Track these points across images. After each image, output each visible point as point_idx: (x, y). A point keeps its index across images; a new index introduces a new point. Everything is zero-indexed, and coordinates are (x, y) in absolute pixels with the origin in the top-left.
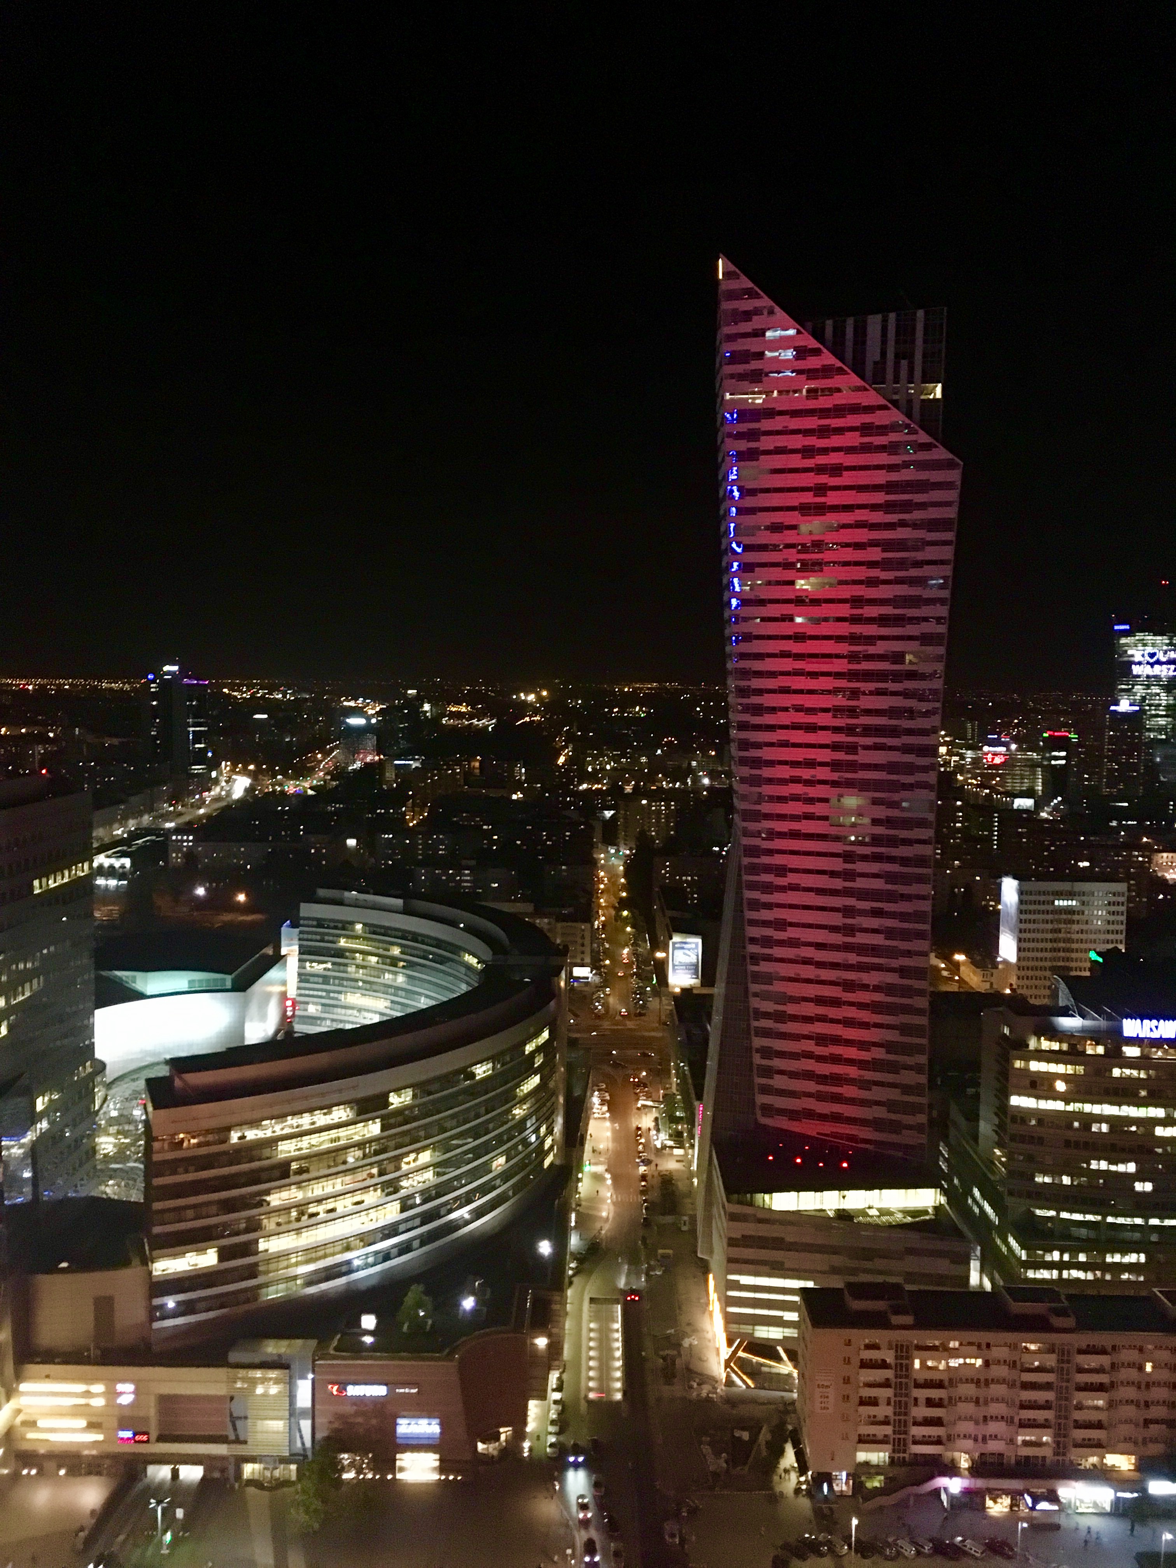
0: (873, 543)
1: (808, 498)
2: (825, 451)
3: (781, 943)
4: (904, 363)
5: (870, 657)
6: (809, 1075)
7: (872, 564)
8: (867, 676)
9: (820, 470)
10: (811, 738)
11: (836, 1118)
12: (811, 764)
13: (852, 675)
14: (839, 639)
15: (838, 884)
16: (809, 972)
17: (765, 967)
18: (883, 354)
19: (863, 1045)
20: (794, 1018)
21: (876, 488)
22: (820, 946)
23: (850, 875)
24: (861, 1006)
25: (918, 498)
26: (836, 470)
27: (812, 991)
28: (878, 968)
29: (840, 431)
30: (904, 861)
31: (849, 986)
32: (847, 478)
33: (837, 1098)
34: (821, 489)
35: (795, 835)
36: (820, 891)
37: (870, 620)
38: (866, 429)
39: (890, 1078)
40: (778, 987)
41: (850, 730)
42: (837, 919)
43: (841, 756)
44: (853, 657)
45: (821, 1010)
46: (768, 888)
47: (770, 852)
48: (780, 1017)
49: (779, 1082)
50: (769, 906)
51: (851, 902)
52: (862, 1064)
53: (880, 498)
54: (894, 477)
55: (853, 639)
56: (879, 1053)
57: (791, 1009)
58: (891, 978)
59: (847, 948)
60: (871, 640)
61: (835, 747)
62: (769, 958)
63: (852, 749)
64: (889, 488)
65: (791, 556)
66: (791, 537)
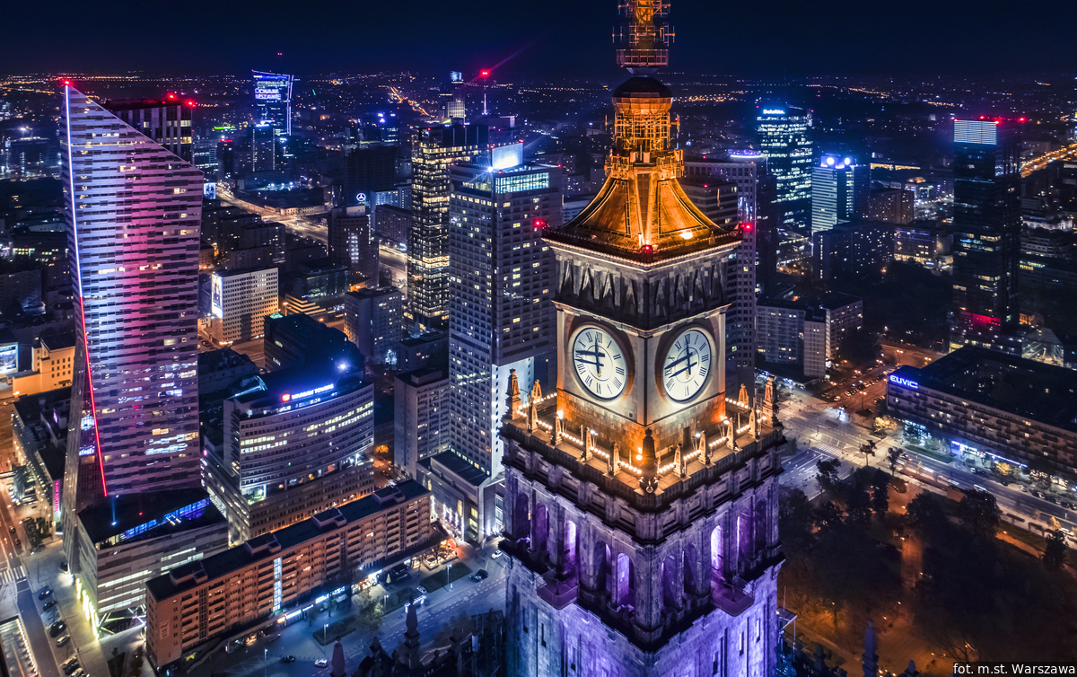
1: (122, 189)
10: (128, 299)
20: (125, 437)
21: (159, 184)
32: (144, 180)
34: (129, 185)
37: (159, 242)
38: (153, 159)
44: (150, 259)
47: (105, 358)
48: (116, 439)
49: (119, 471)
53: (160, 188)
57: (123, 433)
61: (141, 302)
63: (151, 301)
64: (167, 183)
65: (113, 215)
66: (113, 207)
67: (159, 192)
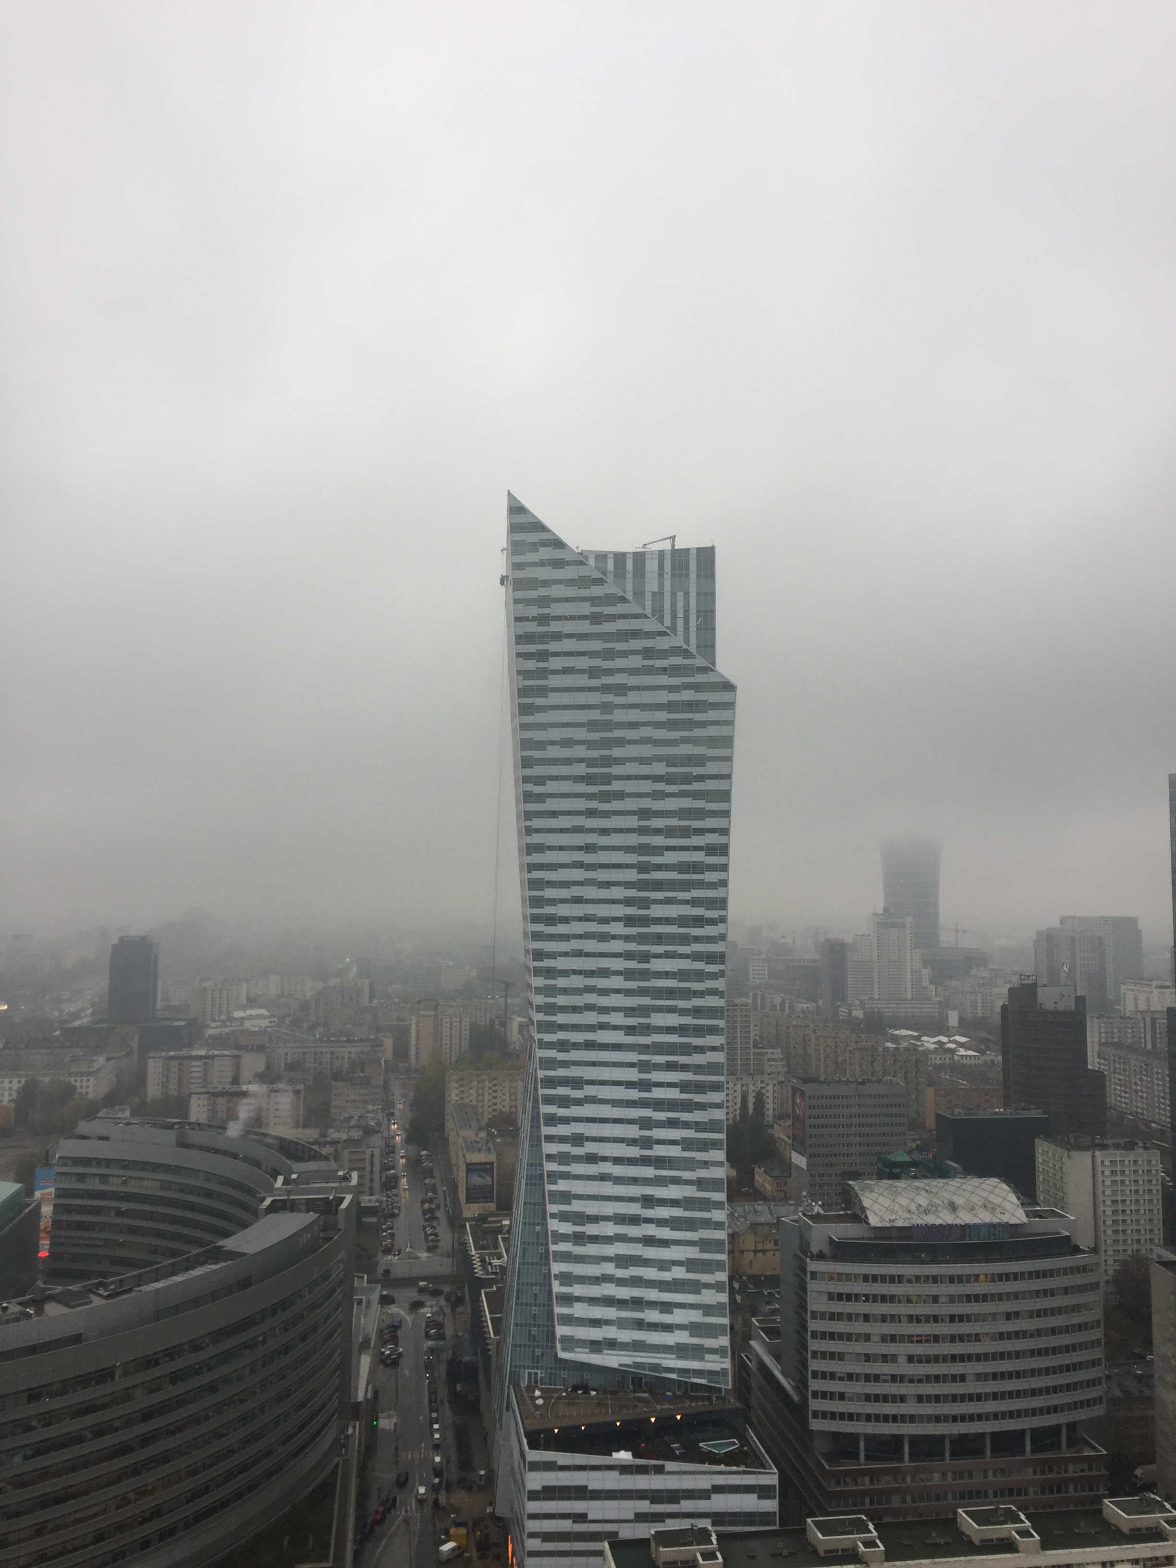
0: (659, 759)
1: (595, 715)
2: (610, 672)
3: (578, 1159)
4: (680, 594)
5: (659, 867)
6: (609, 1301)
7: (657, 779)
8: (658, 885)
9: (606, 689)
10: (604, 947)
11: (638, 1346)
12: (604, 973)
13: (643, 885)
14: (628, 849)
15: (634, 1094)
16: (608, 1189)
17: (562, 1186)
18: (661, 585)
19: (664, 1265)
20: (595, 1239)
21: (659, 707)
22: (618, 1161)
23: (645, 1085)
24: (661, 1222)
25: (698, 717)
26: (622, 689)
27: (609, 1208)
28: (677, 1181)
29: (624, 654)
30: (698, 1069)
31: (648, 1201)
32: (633, 697)
33: (640, 1325)
34: (606, 707)
35: (590, 1045)
36: (616, 1103)
37: (658, 831)
38: (648, 653)
39: (691, 1298)
40: (577, 1206)
41: (642, 939)
42: (633, 1132)
43: (632, 964)
44: (643, 868)
45: (621, 1229)
46: (565, 1102)
47: (565, 1064)
48: (579, 1239)
49: (580, 1310)
50: (566, 1120)
51: (647, 1113)
52: (663, 1286)
53: (662, 716)
54: (675, 697)
55: (643, 849)
56: (679, 1273)
57: (591, 1229)
58: (690, 1192)
59: (645, 1161)
60: (659, 850)
61: (628, 956)
62: (566, 1176)
63: (645, 957)
64: (671, 707)
65: (581, 769)
66: (580, 751)
67: (658, 725)
